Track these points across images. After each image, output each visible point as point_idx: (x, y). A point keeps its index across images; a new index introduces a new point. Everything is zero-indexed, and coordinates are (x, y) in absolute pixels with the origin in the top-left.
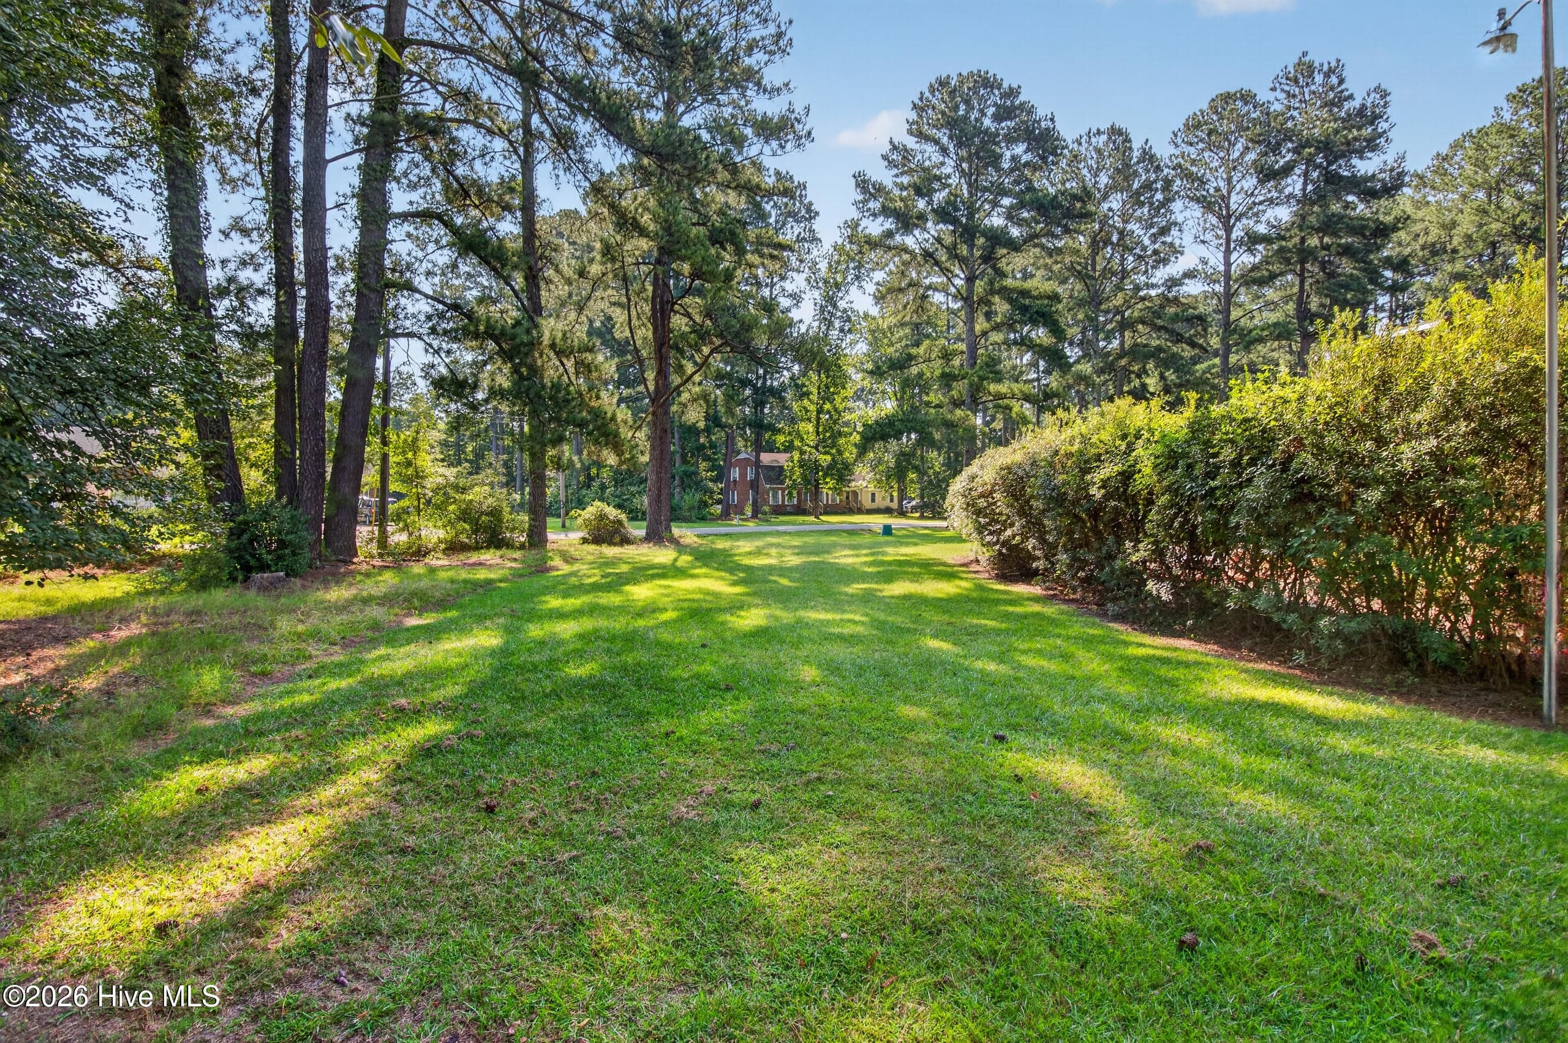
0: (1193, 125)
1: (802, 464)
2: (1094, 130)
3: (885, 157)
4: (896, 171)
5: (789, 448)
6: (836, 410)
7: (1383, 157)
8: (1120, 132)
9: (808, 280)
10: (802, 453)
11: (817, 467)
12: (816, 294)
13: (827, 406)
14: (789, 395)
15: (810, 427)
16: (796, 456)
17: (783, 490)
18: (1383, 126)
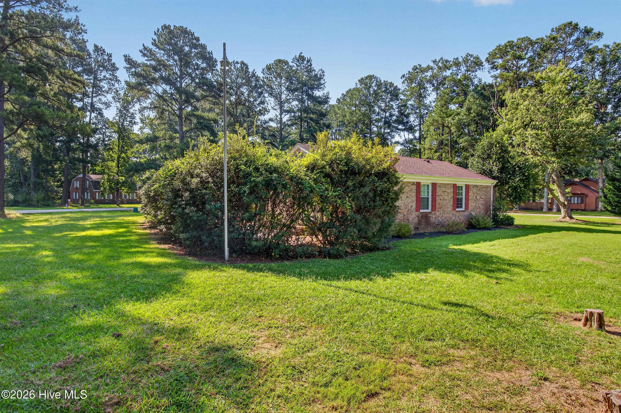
0: (269, 68)
1: (109, 180)
2: (235, 61)
3: (141, 51)
4: (147, 58)
5: (102, 173)
6: (127, 157)
7: (323, 92)
8: (245, 64)
9: (114, 98)
10: (109, 175)
11: (118, 182)
12: (118, 105)
13: (123, 155)
14: (101, 148)
15: (114, 164)
16: (106, 177)
17: (99, 192)
18: (322, 82)
